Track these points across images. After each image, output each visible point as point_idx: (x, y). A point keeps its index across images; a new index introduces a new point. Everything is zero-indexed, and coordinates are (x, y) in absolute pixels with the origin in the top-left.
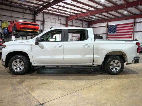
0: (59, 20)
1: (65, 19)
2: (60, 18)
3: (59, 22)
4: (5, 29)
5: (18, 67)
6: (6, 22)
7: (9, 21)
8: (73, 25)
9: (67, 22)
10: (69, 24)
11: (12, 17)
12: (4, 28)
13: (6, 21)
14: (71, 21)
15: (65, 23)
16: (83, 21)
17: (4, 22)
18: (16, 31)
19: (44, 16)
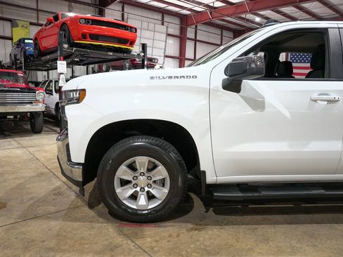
0: (163, 24)
1: (177, 21)
2: (167, 18)
3: (163, 29)
4: (24, 42)
5: (142, 189)
6: (23, 26)
7: (31, 24)
8: (197, 39)
9: (183, 31)
10: (188, 36)
11: (40, 13)
12: (21, 41)
13: (23, 23)
14: (194, 27)
15: (177, 32)
16: (222, 28)
17: (18, 26)
18: (72, 45)
19: (125, 10)
